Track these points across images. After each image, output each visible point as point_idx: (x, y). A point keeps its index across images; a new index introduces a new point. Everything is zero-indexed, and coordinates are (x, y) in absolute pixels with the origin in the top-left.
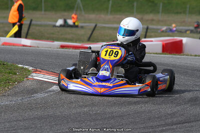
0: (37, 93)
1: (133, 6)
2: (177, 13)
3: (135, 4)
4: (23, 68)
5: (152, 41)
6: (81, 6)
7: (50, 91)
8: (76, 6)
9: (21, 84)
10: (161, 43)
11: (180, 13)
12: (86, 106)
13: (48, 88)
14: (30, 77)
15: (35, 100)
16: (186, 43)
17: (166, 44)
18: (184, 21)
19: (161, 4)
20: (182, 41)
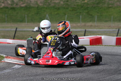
0: (5, 69)
1: (80, 18)
2: (106, 21)
5: (84, 38)
7: (14, 68)
10: (89, 39)
11: (108, 21)
12: (32, 76)
13: (12, 67)
15: (4, 73)
16: (103, 39)
17: (92, 39)
18: (110, 26)
19: (96, 16)
20: (101, 37)
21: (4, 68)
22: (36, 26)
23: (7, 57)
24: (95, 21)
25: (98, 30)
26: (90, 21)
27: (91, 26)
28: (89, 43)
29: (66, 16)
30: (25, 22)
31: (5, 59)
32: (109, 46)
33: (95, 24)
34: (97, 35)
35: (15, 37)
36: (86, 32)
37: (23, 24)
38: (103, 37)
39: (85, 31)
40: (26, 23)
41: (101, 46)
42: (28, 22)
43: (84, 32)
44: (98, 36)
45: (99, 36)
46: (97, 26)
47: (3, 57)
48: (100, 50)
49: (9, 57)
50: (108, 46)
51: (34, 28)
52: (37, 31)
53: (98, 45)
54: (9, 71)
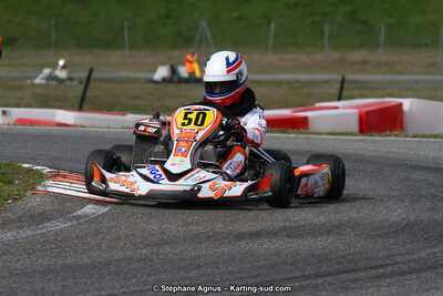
0: (49, 220)
1: (322, 33)
2: (419, 46)
3: (327, 29)
4: (30, 170)
5: (337, 108)
6: (209, 35)
7: (80, 217)
8: (198, 36)
9: (19, 203)
10: (356, 111)
11: (426, 45)
12: (147, 246)
13: (74, 210)
14: (39, 188)
16: (410, 111)
17: (367, 113)
18: (433, 64)
19: (383, 27)
20: (400, 105)
21: (44, 217)
22: (163, 64)
23: (53, 176)
24: (378, 46)
25: (389, 77)
26: (362, 45)
27: (365, 62)
28: (355, 126)
29: (273, 25)
30: (122, 47)
31: (50, 182)
32: (431, 136)
33: (380, 55)
34: (383, 97)
35: (86, 100)
36: (346, 85)
37: (114, 56)
38: (407, 104)
39: (343, 81)
40: (126, 52)
42: (132, 47)
43: (338, 86)
44: (387, 99)
45: (394, 101)
46: (386, 64)
47: (42, 177)
48: (395, 153)
49: (65, 177)
50: (426, 136)
51: (155, 71)
52: (164, 80)
53: (388, 133)
54: (62, 226)
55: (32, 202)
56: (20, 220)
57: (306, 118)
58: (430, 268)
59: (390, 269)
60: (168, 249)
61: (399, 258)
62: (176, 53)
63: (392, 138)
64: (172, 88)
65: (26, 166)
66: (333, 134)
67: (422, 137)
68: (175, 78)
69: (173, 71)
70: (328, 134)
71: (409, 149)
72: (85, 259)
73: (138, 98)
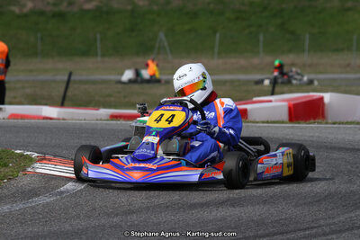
0: (38, 195)
1: (258, 41)
2: (337, 50)
3: (261, 37)
4: (22, 155)
5: (270, 101)
6: (166, 44)
7: (62, 192)
8: (157, 45)
9: (12, 182)
10: (285, 104)
11: (342, 50)
12: (117, 215)
13: (57, 187)
14: (29, 170)
16: (329, 104)
17: (295, 105)
18: (348, 65)
19: (307, 36)
20: (322, 99)
21: (34, 193)
22: (129, 68)
23: (41, 160)
24: (303, 51)
25: (312, 77)
26: (290, 51)
28: (285, 116)
29: (218, 35)
30: (96, 55)
31: (38, 165)
32: (347, 123)
34: (308, 92)
35: (67, 98)
37: (89, 62)
38: (327, 97)
39: (275, 79)
40: (99, 59)
41: (321, 123)
42: (103, 55)
44: (311, 94)
45: (317, 95)
46: (310, 66)
47: (31, 160)
48: (319, 137)
49: (50, 160)
50: (343, 123)
51: (122, 74)
52: (130, 81)
53: (312, 121)
54: (48, 200)
55: (23, 181)
56: (13, 195)
57: (245, 110)
58: (348, 230)
59: (315, 230)
60: (134, 217)
61: (322, 222)
62: (140, 60)
63: (316, 125)
64: (136, 87)
65: (18, 152)
66: (268, 122)
67: (340, 124)
68: (139, 79)
69: (138, 73)
70: (263, 122)
71: (329, 133)
72: (67, 226)
73: (109, 96)
